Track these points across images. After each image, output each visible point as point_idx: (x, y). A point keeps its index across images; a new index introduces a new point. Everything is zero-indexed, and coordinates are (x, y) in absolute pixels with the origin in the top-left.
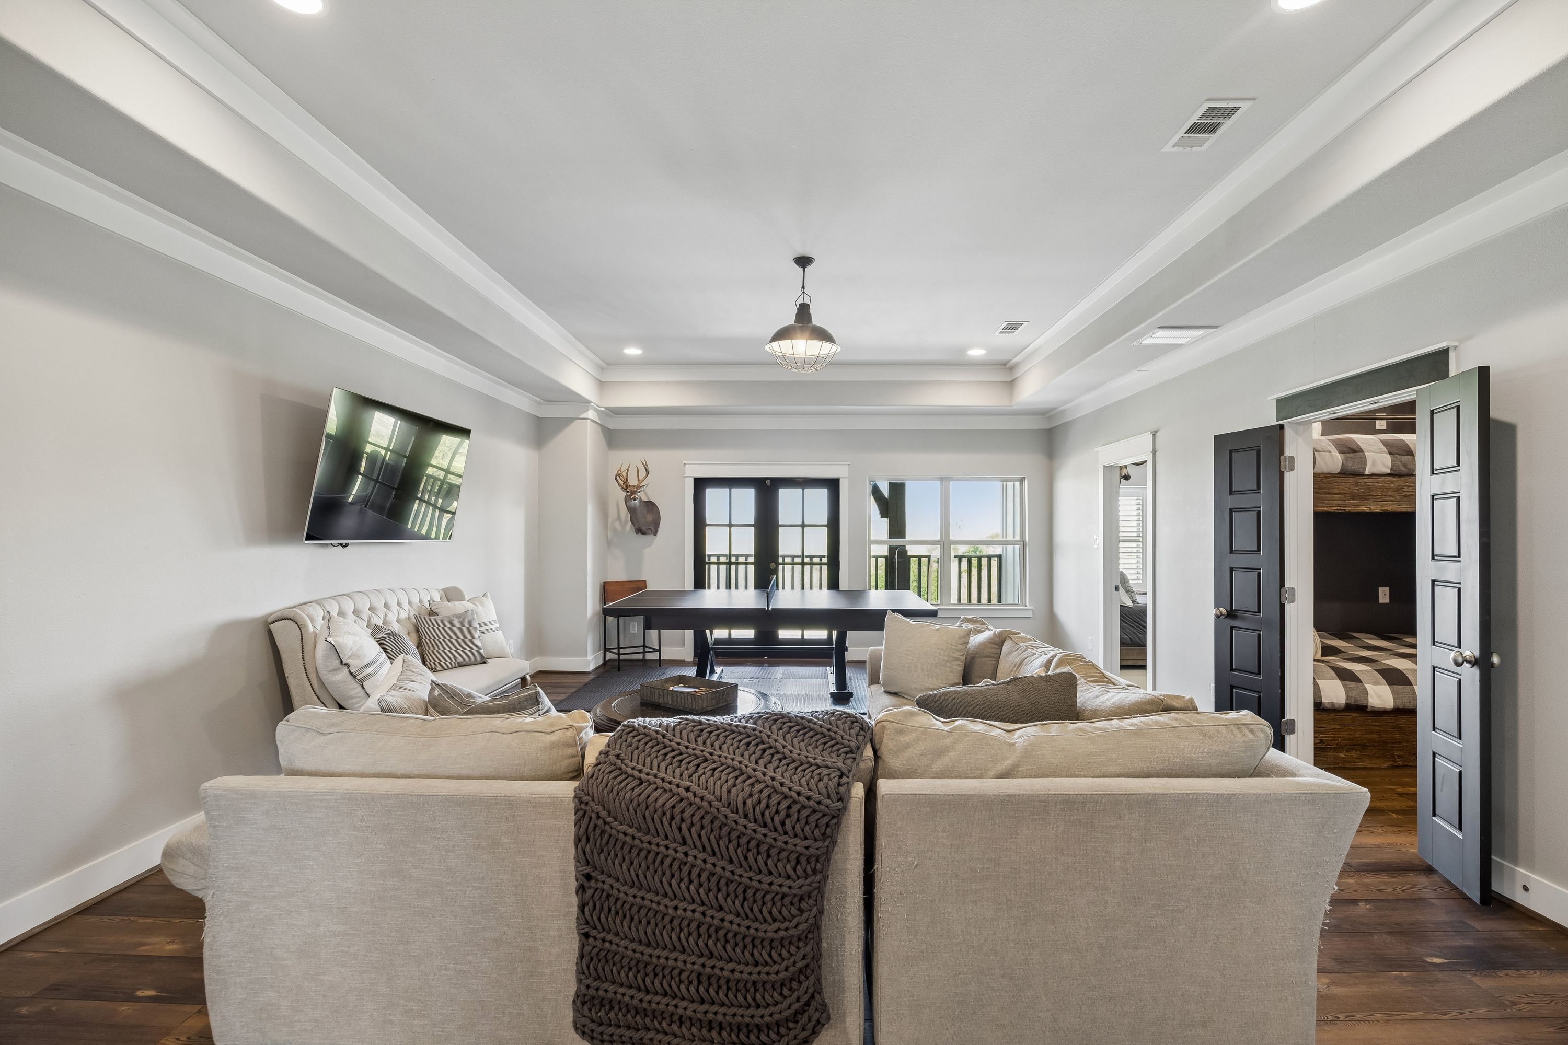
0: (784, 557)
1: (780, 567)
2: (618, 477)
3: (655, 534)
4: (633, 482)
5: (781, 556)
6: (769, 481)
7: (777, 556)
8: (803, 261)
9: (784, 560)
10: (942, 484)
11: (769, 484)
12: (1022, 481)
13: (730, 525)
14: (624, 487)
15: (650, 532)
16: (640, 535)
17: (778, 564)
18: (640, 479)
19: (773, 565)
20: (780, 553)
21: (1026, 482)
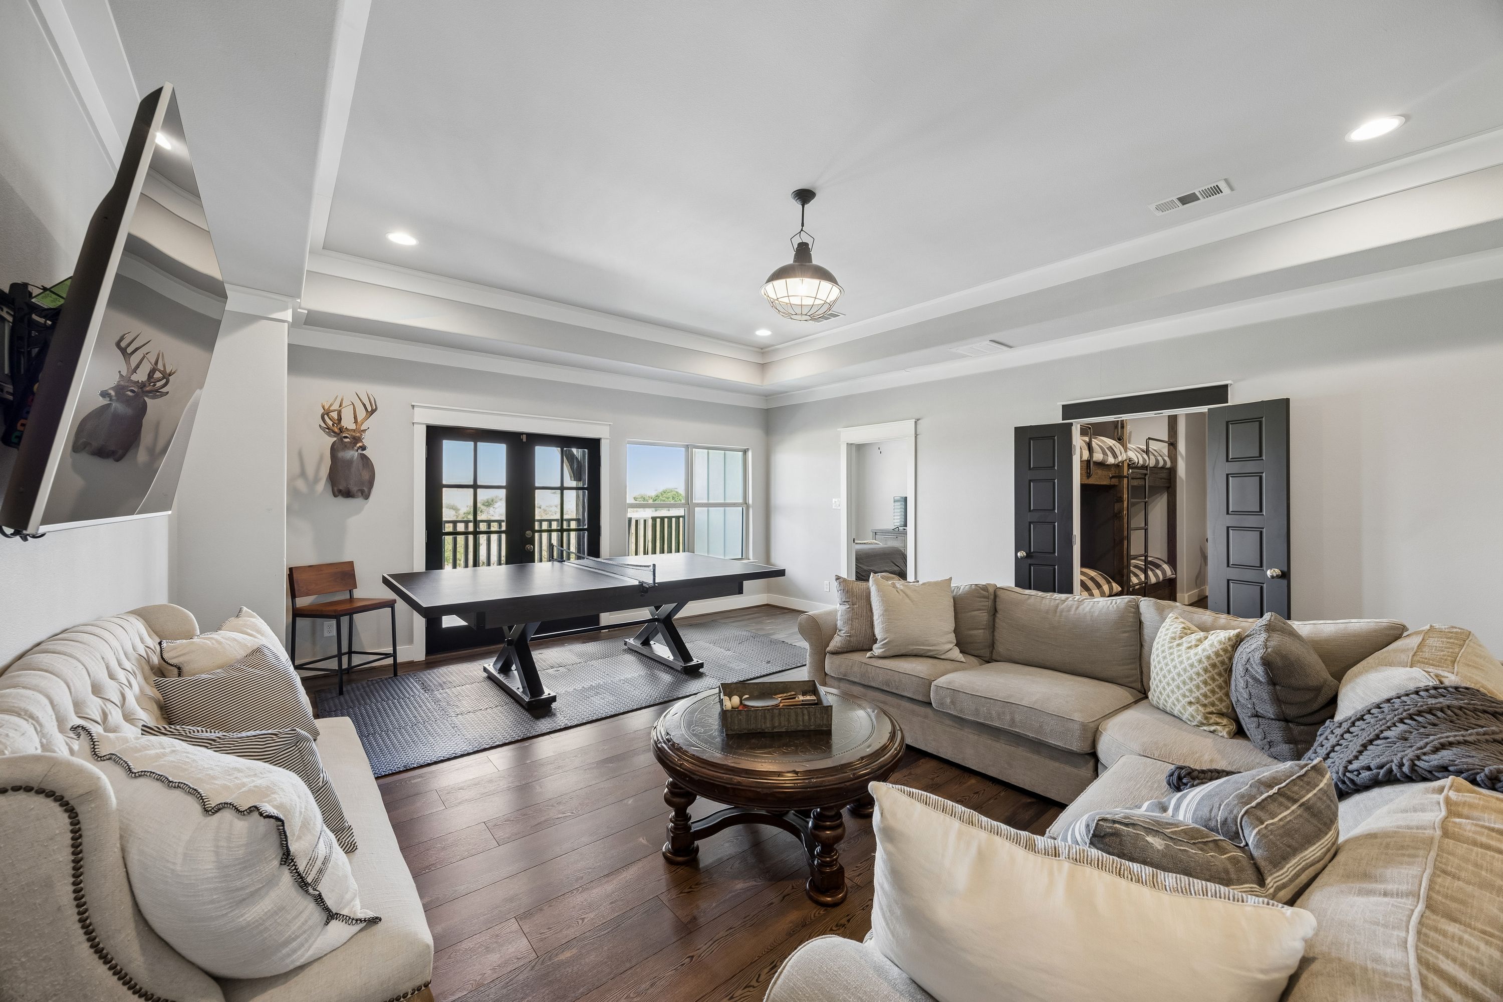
0: (541, 521)
1: (537, 535)
2: (326, 417)
3: (367, 497)
4: (348, 422)
5: (538, 521)
6: (524, 436)
7: (534, 520)
8: (805, 196)
9: (541, 526)
10: (687, 450)
11: (524, 440)
12: (745, 452)
13: (475, 486)
14: (336, 430)
15: (360, 494)
16: (341, 500)
17: (534, 531)
18: (359, 420)
19: (529, 533)
20: (537, 518)
21: (750, 454)
